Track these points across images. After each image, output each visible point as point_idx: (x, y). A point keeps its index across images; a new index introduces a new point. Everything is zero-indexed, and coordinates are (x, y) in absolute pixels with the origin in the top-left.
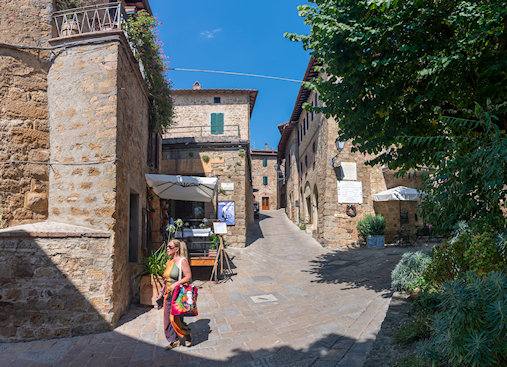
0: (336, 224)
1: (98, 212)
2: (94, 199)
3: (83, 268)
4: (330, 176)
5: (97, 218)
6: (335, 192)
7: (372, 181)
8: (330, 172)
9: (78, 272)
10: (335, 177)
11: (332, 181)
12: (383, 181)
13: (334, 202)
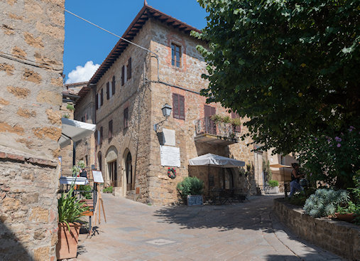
0: (159, 185)
1: (38, 132)
2: (33, 114)
3: (25, 207)
4: (154, 141)
5: (36, 141)
6: (158, 155)
7: (187, 147)
8: (153, 136)
9: (20, 213)
10: (158, 142)
11: (155, 145)
12: (195, 148)
13: (157, 165)
